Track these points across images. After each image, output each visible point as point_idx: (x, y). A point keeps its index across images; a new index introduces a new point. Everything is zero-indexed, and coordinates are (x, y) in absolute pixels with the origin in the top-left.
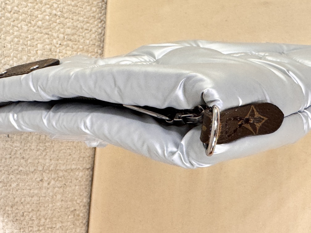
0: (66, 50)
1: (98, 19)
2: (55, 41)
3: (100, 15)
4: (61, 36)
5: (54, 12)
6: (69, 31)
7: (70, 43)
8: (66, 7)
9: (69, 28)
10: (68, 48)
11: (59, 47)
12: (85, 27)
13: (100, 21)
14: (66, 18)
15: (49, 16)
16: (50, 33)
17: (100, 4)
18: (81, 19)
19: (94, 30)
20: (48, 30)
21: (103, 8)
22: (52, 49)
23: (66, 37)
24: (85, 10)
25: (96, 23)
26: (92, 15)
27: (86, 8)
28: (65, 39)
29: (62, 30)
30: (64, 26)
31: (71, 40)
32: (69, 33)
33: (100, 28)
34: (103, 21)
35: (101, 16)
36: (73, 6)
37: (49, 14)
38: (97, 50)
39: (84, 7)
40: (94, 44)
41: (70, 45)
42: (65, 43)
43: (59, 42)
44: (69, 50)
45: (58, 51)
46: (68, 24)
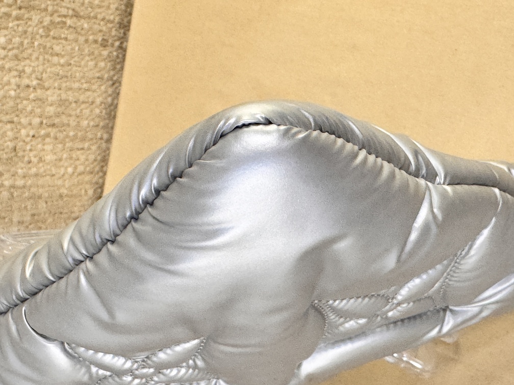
0: (44, 145)
1: (108, 80)
2: (23, 132)
3: (112, 73)
4: (36, 121)
5: (26, 81)
6: (51, 110)
7: (53, 131)
8: (49, 70)
9: (51, 105)
10: (48, 140)
11: (31, 141)
12: (82, 98)
13: (111, 83)
14: (47, 89)
15: (15, 90)
16: (15, 119)
17: (115, 53)
18: (76, 85)
19: (98, 101)
20: (13, 115)
21: (118, 60)
22: (18, 147)
23: (44, 122)
24: (86, 69)
25: (103, 88)
26: (98, 75)
27: (86, 66)
28: (44, 126)
29: (38, 111)
30: (44, 102)
31: (53, 125)
32: (52, 113)
33: (110, 95)
34: (116, 83)
36: (62, 66)
37: (15, 87)
38: (102, 135)
39: (83, 63)
40: (97, 126)
41: (52, 134)
42: (43, 132)
43: (31, 133)
44: (49, 144)
45: (28, 147)
46: (50, 99)
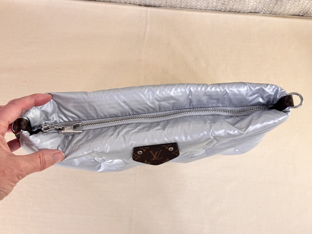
35: (210, 7)
